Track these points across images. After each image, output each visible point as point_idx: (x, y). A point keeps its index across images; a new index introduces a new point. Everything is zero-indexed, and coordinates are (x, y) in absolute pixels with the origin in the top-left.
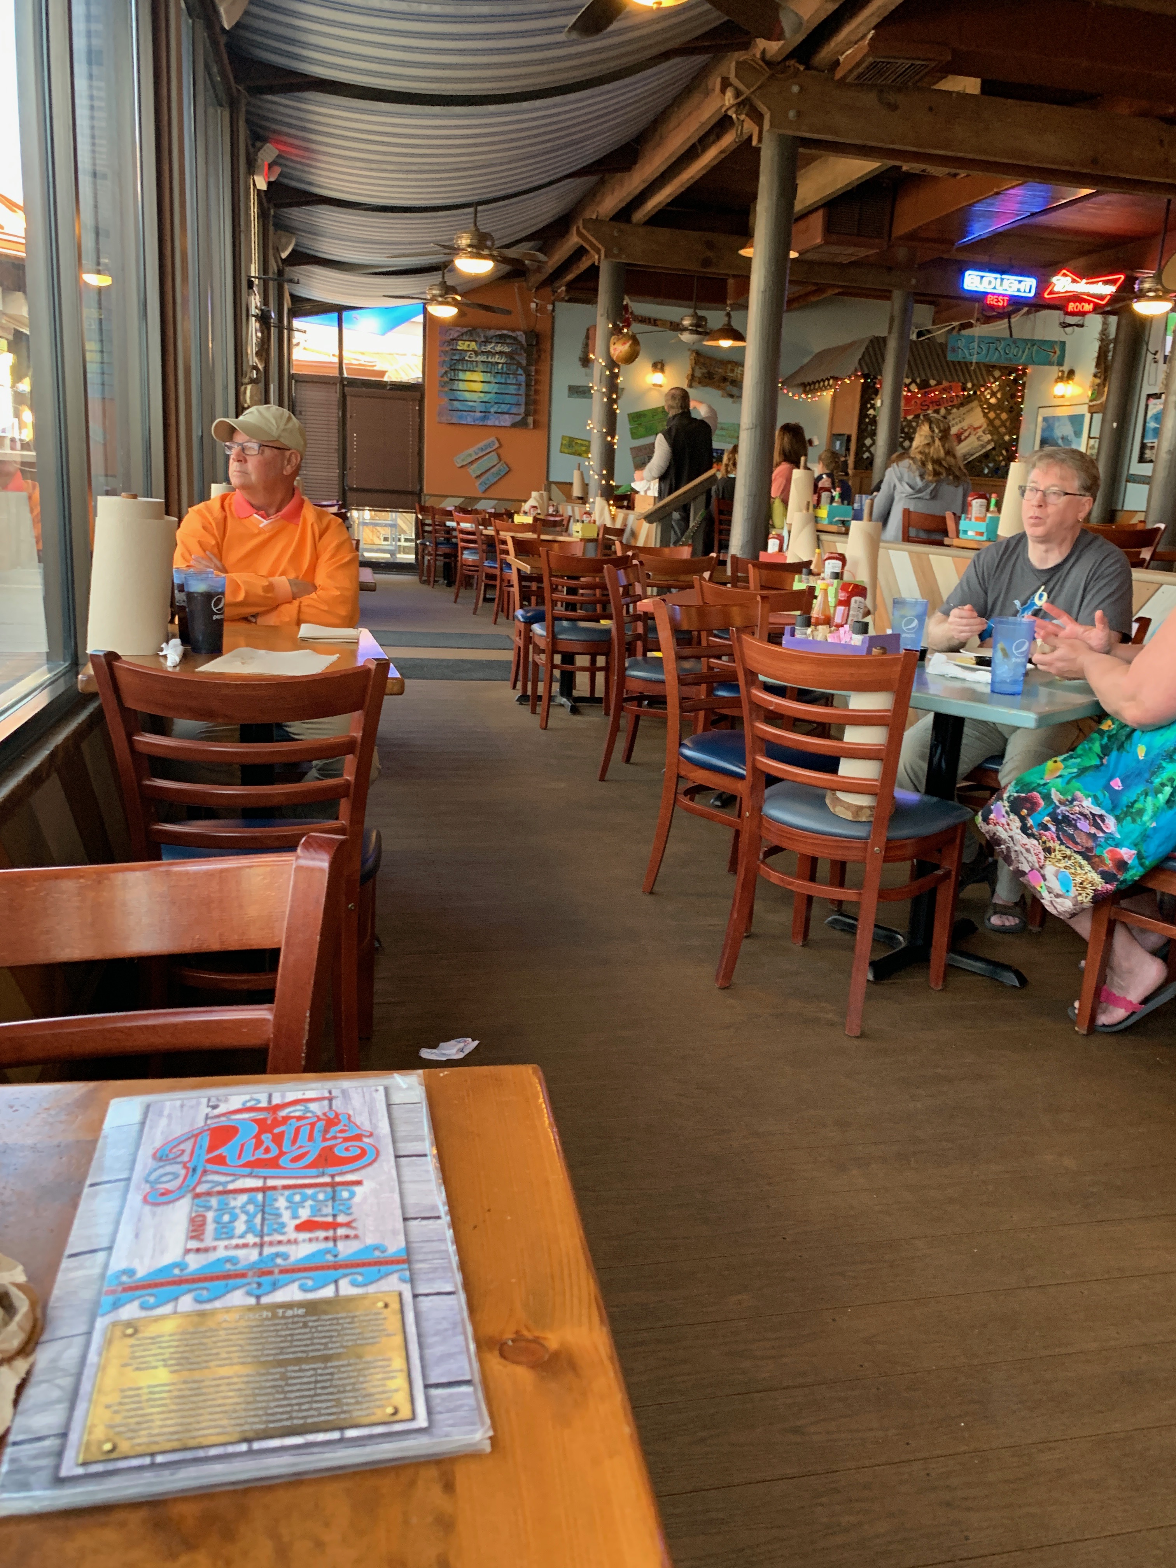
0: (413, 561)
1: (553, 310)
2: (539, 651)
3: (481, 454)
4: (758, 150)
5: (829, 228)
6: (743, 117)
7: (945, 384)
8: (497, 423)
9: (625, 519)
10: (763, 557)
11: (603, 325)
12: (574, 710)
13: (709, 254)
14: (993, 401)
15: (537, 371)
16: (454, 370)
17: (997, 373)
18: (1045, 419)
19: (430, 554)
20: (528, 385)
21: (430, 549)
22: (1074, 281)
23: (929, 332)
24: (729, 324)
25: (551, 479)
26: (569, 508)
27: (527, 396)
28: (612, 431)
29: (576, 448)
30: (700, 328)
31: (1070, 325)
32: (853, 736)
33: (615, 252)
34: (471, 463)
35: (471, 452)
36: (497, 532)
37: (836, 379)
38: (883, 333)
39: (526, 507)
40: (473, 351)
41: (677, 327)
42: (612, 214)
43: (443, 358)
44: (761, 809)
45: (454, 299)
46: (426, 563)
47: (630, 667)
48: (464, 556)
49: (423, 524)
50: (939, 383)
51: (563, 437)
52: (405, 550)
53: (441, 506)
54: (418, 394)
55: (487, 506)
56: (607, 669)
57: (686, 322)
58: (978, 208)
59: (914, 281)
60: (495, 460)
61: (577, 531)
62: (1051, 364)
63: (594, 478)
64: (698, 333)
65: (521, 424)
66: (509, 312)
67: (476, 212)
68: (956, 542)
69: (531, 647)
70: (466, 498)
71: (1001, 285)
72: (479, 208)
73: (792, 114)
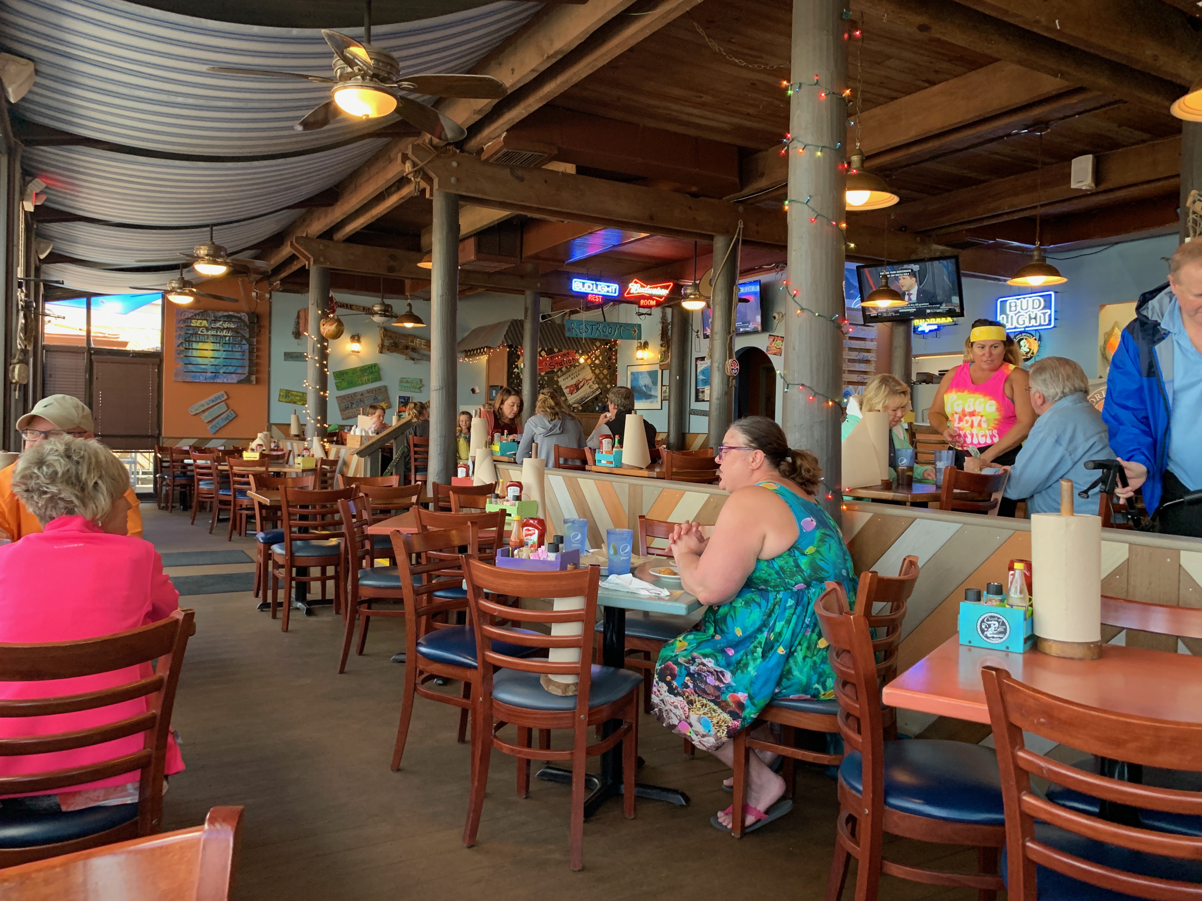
0: (152, 491)
1: (270, 298)
2: (277, 566)
3: (212, 404)
4: (430, 202)
5: (479, 249)
6: (419, 180)
7: (564, 351)
8: (225, 381)
9: (338, 453)
10: (455, 482)
11: (313, 312)
12: (309, 612)
13: (392, 263)
14: (597, 362)
15: (258, 342)
16: (189, 341)
17: (598, 344)
18: (632, 374)
19: (167, 485)
20: (251, 352)
21: (168, 481)
22: (642, 286)
23: (550, 316)
24: (410, 311)
25: (272, 421)
26: (289, 444)
27: (250, 360)
28: (324, 388)
29: (292, 398)
30: (387, 312)
31: (643, 314)
32: (559, 631)
33: (322, 260)
34: (204, 411)
35: (204, 403)
36: (231, 467)
37: (489, 348)
38: (521, 317)
39: (253, 445)
40: (204, 327)
41: (369, 311)
42: (319, 234)
43: (179, 332)
44: (491, 694)
45: (191, 291)
46: (164, 492)
47: (361, 577)
48: (201, 487)
49: (162, 461)
50: (560, 351)
51: (281, 390)
52: (144, 481)
53: (178, 446)
54: (157, 360)
55: (218, 445)
56: (336, 578)
57: (377, 308)
58: (578, 241)
59: (539, 285)
60: (225, 408)
61: (298, 464)
62: (633, 338)
63: (311, 422)
64: (386, 316)
65: (247, 381)
66: (237, 301)
67: (212, 230)
68: (594, 468)
69: (270, 563)
70: (199, 439)
71: (597, 288)
72: (214, 228)
73: (453, 180)
